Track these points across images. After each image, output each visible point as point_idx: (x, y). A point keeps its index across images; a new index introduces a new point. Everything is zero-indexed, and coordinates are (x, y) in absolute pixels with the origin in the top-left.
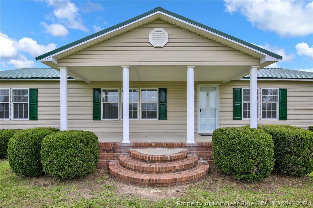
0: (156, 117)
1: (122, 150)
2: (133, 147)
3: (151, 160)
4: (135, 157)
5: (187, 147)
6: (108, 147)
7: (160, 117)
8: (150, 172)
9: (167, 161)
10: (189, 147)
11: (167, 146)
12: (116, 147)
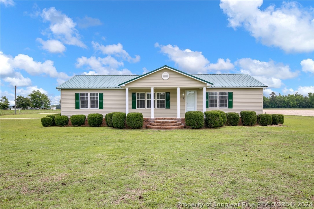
0: (164, 107)
1: (151, 120)
2: (156, 119)
3: (163, 123)
4: (157, 122)
5: (177, 119)
6: (146, 119)
7: (166, 107)
8: (163, 126)
9: (169, 123)
10: (178, 119)
11: (169, 119)
12: (149, 119)
